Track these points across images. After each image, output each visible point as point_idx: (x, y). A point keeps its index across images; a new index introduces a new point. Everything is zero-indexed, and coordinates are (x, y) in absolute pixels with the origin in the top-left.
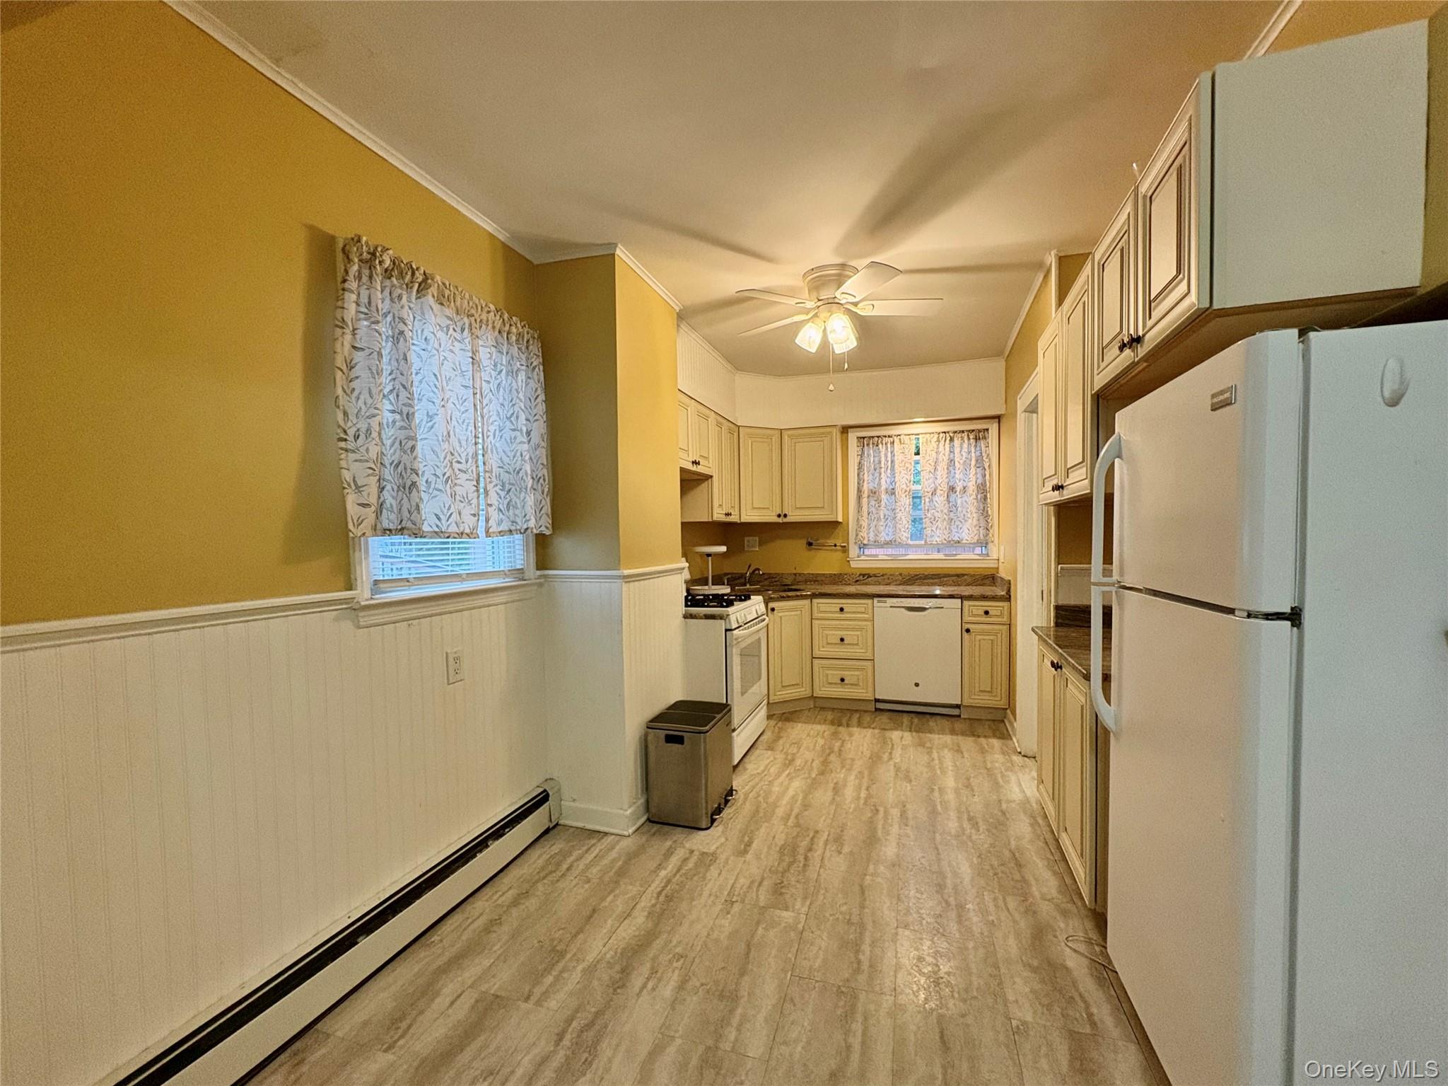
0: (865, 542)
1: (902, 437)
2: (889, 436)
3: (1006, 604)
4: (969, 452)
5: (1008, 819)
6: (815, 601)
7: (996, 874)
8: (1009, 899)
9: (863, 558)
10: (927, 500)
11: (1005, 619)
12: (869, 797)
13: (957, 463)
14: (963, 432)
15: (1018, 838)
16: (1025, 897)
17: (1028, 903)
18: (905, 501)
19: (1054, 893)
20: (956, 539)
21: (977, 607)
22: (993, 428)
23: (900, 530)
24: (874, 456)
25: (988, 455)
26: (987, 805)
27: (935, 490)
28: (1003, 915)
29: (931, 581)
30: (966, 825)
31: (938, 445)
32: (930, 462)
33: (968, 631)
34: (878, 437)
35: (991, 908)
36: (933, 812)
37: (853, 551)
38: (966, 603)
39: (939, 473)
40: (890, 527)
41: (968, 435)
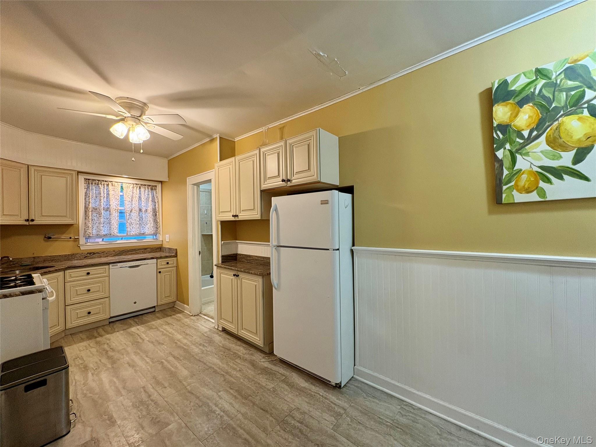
0: (91, 235)
1: (113, 183)
2: (105, 181)
3: (175, 259)
4: (148, 195)
5: (211, 338)
6: (67, 272)
7: (226, 356)
8: (236, 360)
9: (88, 244)
10: (128, 214)
11: (175, 265)
12: (152, 359)
13: (142, 199)
14: (145, 185)
15: (221, 342)
16: (239, 357)
17: (242, 358)
18: (115, 215)
19: (245, 351)
20: (142, 232)
21: (163, 262)
22: (159, 186)
23: (114, 229)
24: (96, 190)
25: (157, 197)
26: (200, 338)
27: (132, 210)
28: (240, 366)
29: (131, 253)
30: (201, 347)
31: (133, 189)
32: (129, 197)
33: (160, 272)
34: (98, 180)
35: (235, 367)
36: (186, 351)
37: (82, 241)
38: (159, 260)
39: (133, 202)
40: (105, 227)
41: (148, 187)
